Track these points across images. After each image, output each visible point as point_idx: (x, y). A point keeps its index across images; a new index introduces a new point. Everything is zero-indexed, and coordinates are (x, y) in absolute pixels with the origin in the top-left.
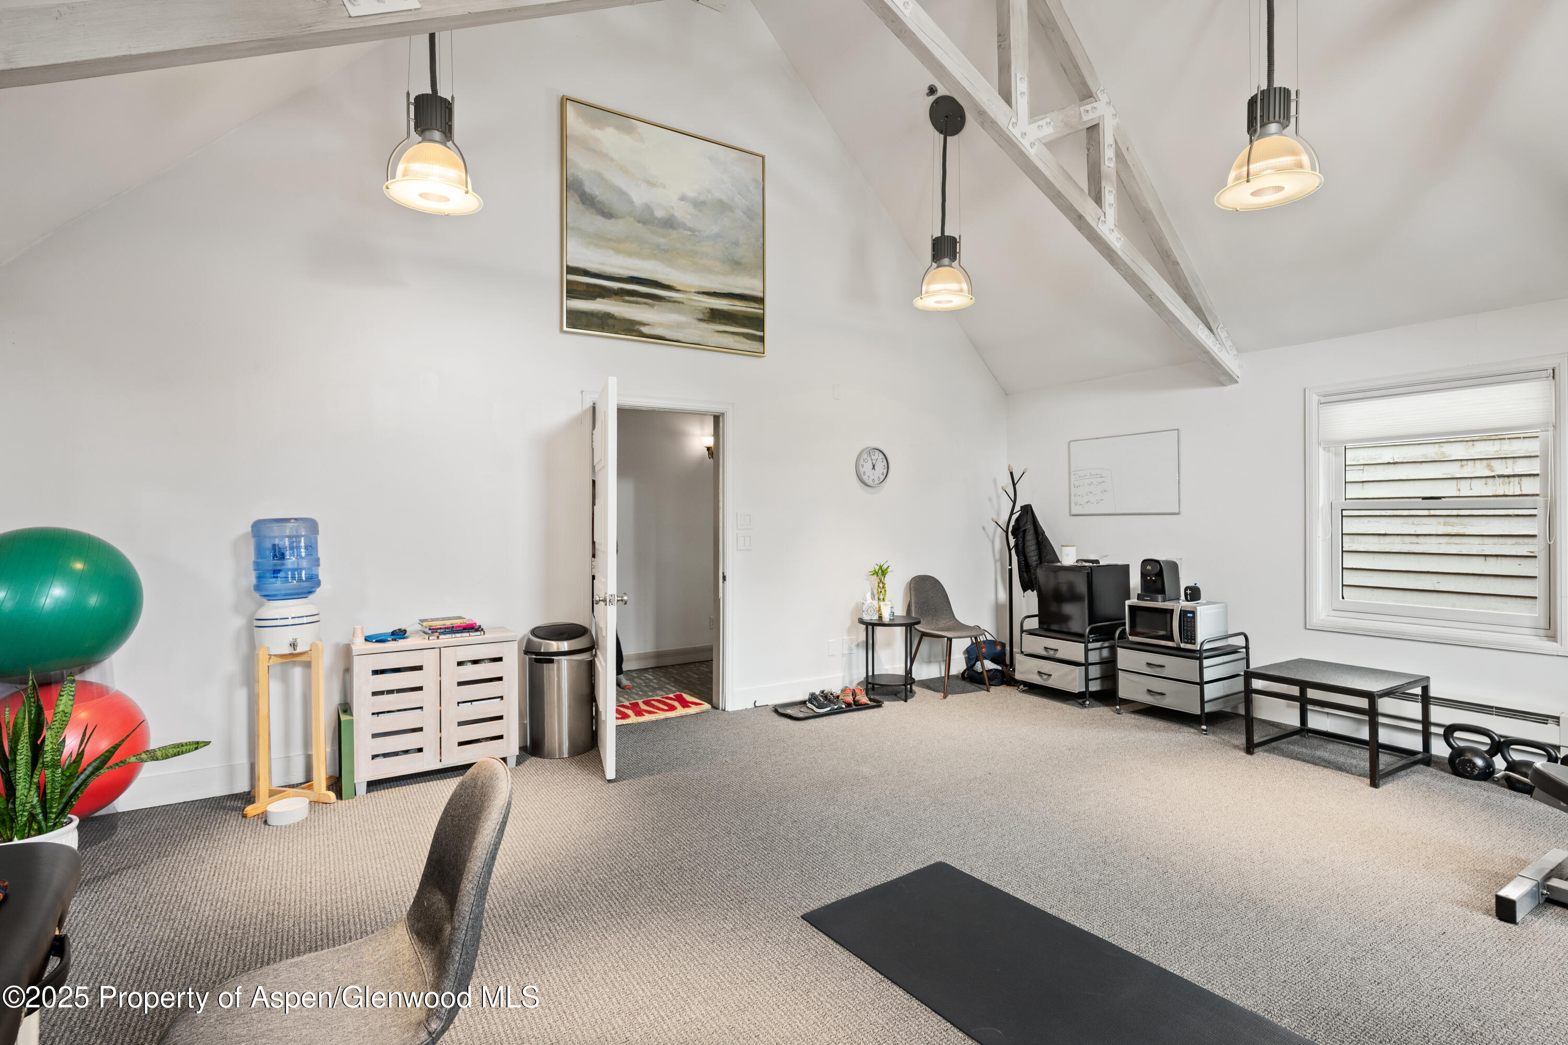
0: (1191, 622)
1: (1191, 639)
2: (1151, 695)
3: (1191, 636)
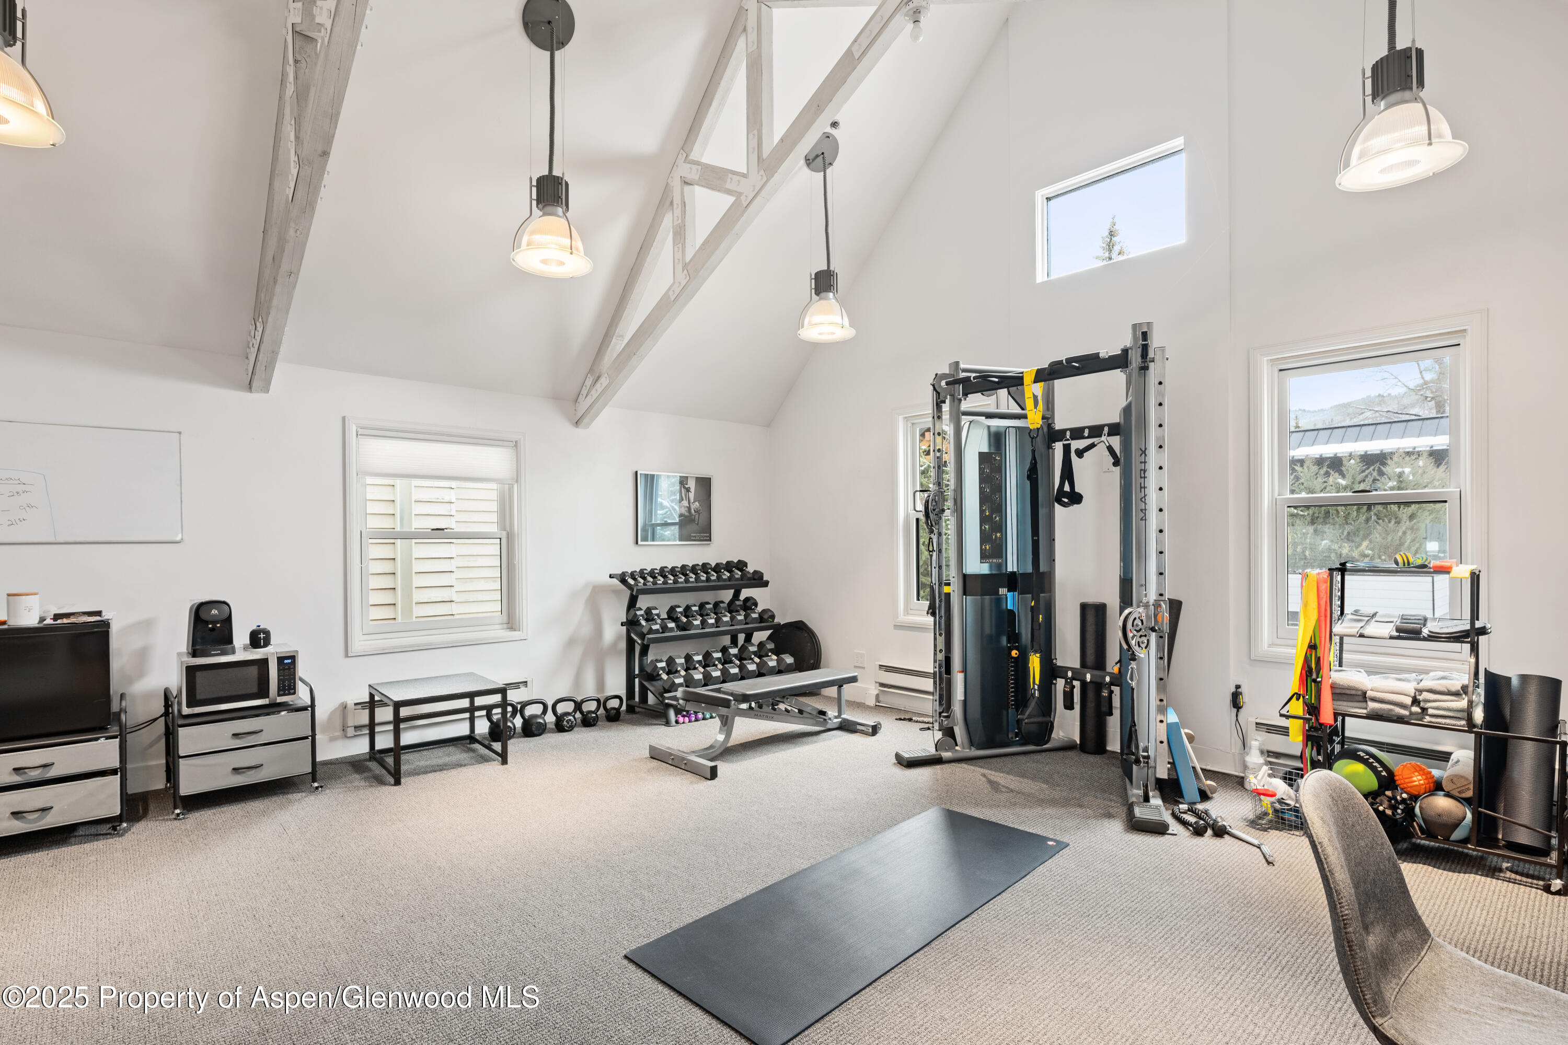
0: (289, 669)
1: (290, 689)
2: (239, 773)
3: (289, 686)
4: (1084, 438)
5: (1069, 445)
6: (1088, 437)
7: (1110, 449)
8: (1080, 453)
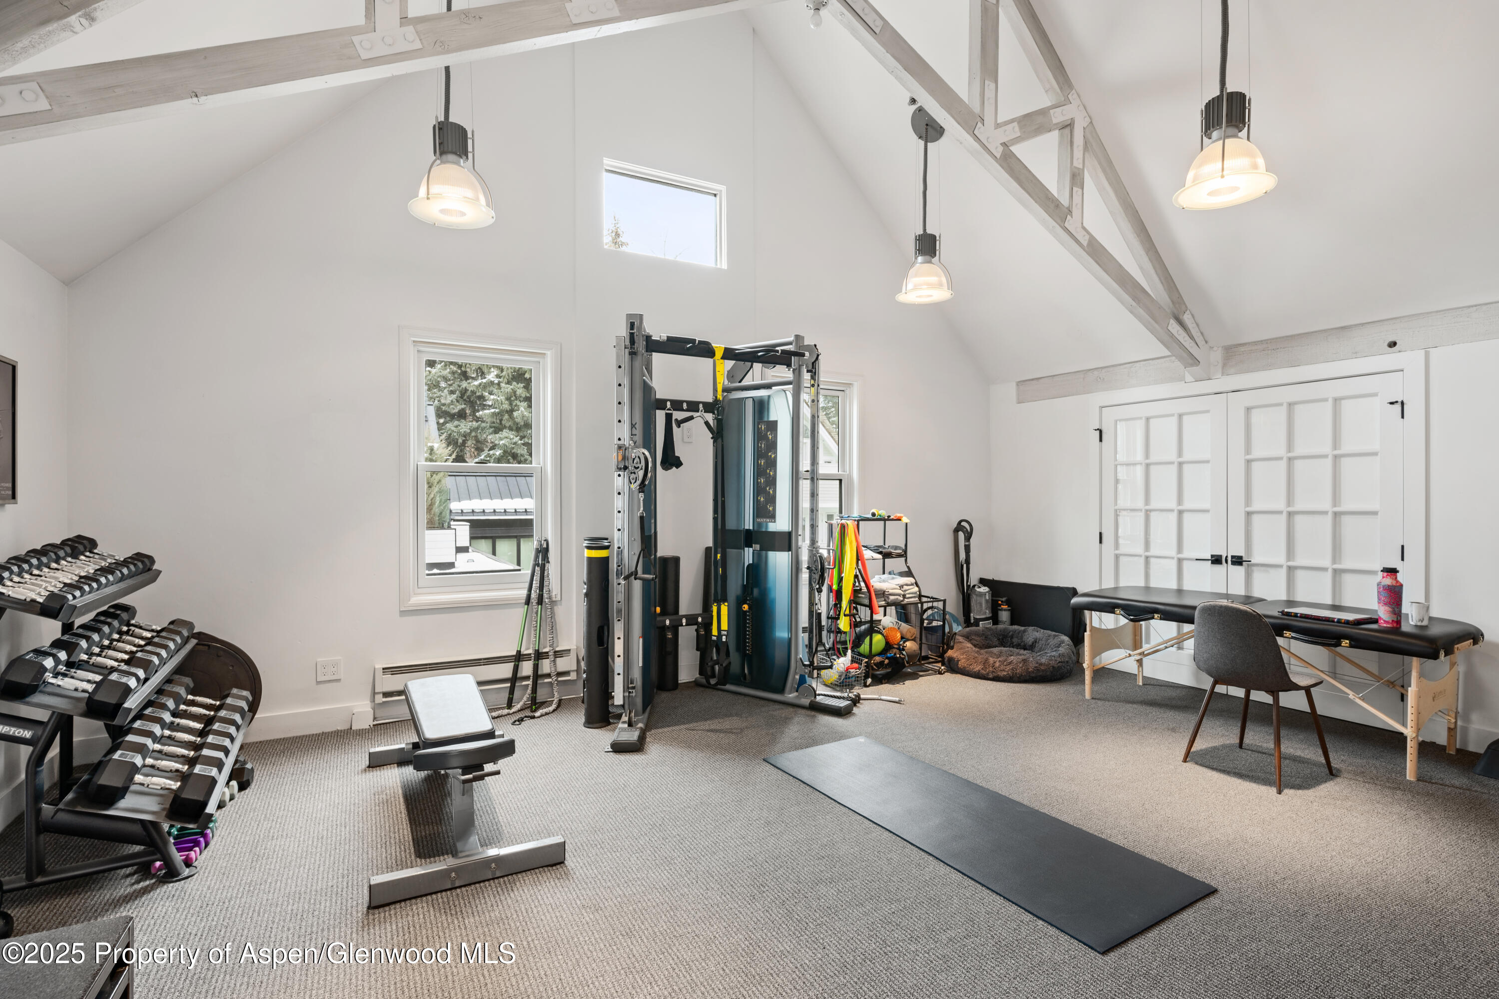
4: (683, 410)
5: (671, 414)
6: (687, 410)
7: (707, 423)
8: (679, 423)
